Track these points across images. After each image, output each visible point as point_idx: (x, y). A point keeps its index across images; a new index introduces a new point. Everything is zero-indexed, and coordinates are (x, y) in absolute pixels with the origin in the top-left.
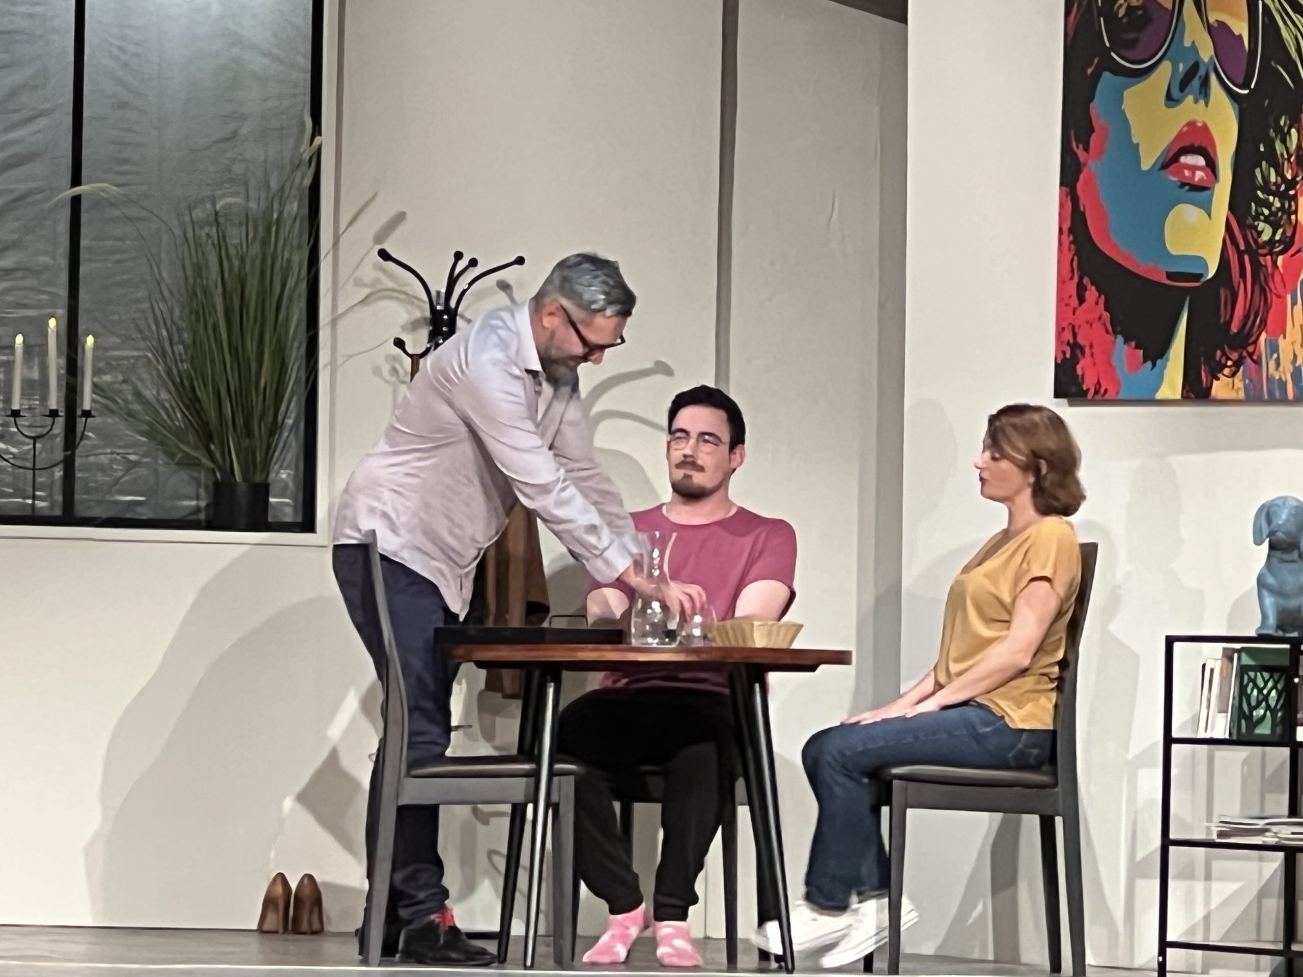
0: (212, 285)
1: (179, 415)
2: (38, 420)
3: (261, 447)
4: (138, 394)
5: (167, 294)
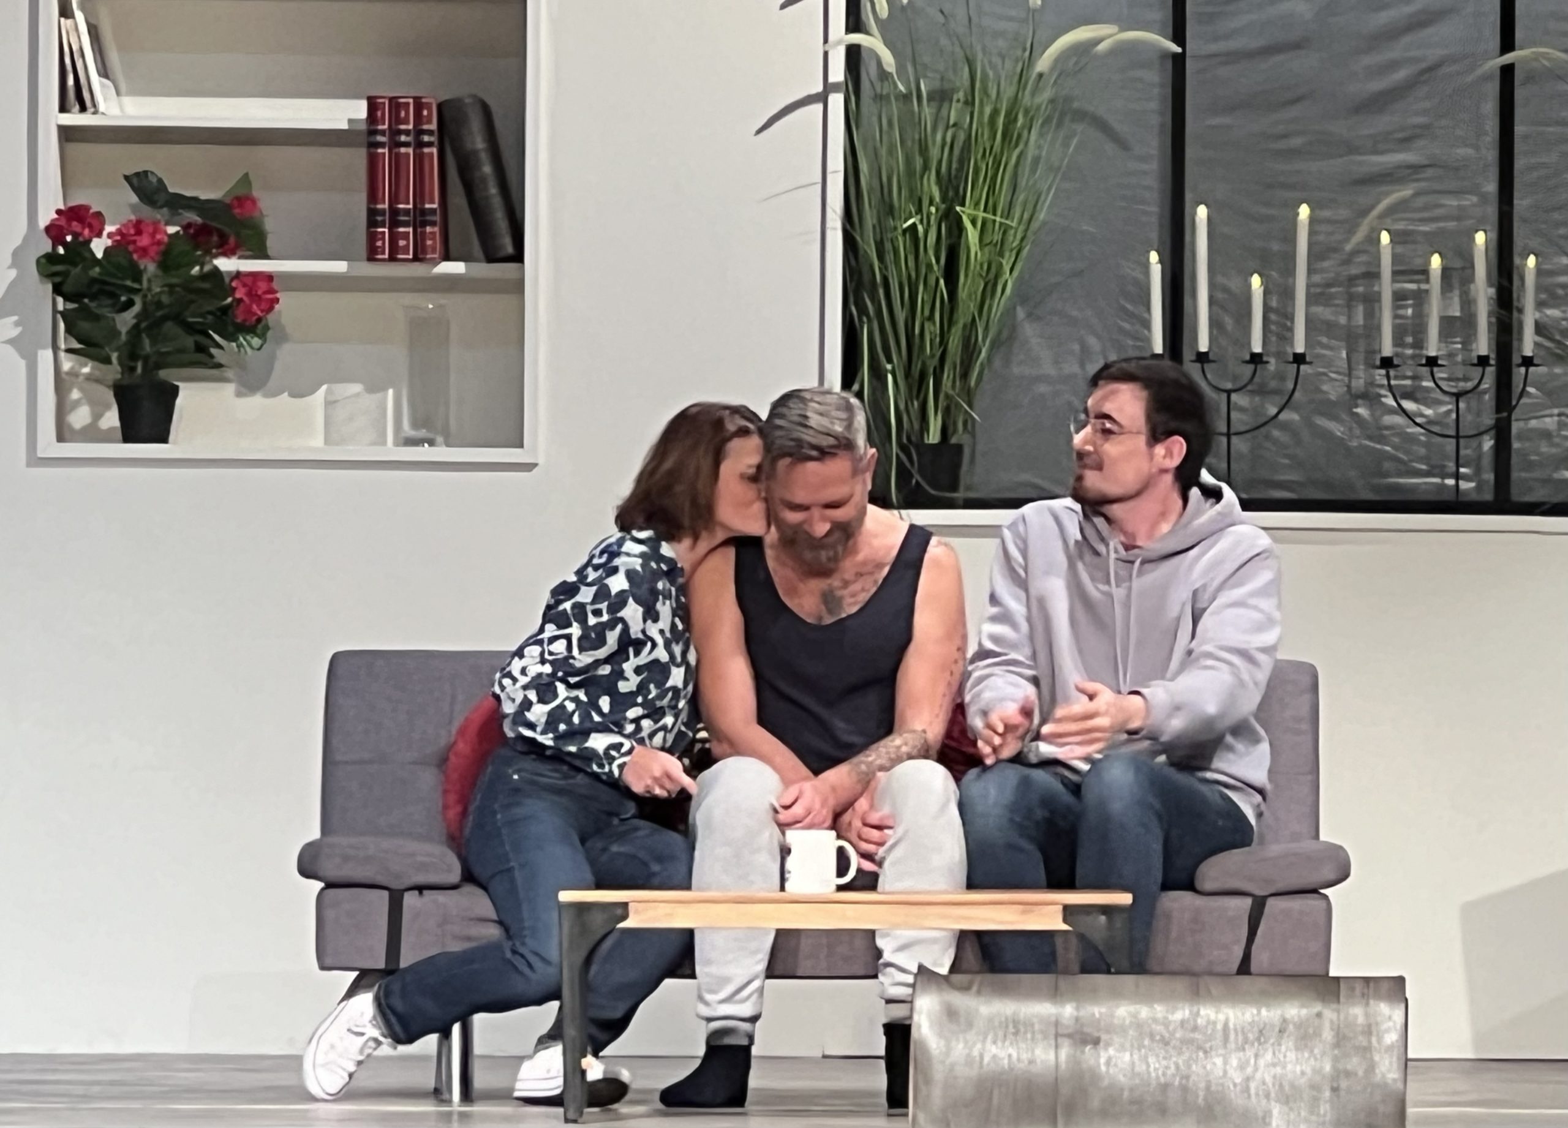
2: (1462, 371)
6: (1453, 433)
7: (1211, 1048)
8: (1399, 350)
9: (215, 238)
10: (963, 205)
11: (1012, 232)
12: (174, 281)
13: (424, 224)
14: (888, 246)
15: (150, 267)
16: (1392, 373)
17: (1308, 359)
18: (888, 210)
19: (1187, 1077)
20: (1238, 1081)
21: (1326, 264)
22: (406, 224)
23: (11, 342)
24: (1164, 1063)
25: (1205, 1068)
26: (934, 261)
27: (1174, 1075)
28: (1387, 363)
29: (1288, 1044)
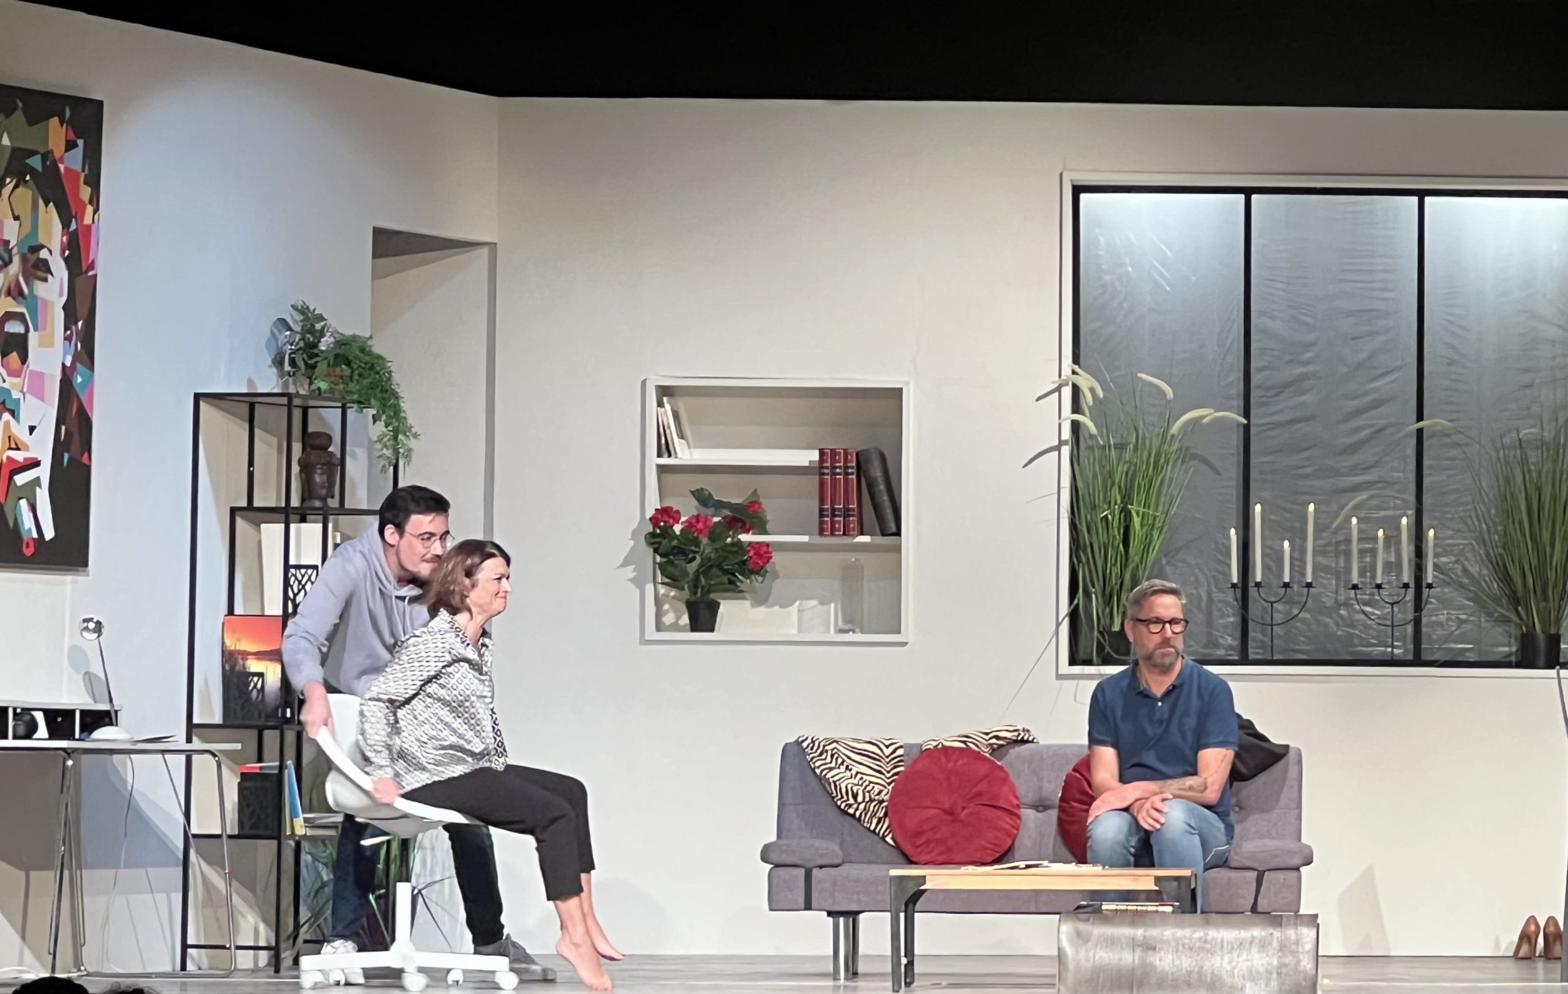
0: (1517, 490)
1: (1496, 586)
2: (1395, 591)
3: (1554, 610)
4: (1465, 570)
5: (1486, 499)
6: (1389, 623)
7: (1214, 951)
8: (1363, 580)
9: (740, 525)
10: (1132, 505)
11: (1158, 519)
12: (718, 547)
13: (849, 516)
14: (1093, 525)
15: (705, 540)
16: (1358, 591)
17: (1313, 585)
18: (1094, 507)
19: (1202, 967)
20: (1229, 968)
21: (1324, 535)
22: (839, 516)
23: (632, 580)
24: (1190, 960)
25: (1211, 962)
26: (1116, 533)
27: (1195, 967)
28: (1355, 587)
29: (1255, 949)
